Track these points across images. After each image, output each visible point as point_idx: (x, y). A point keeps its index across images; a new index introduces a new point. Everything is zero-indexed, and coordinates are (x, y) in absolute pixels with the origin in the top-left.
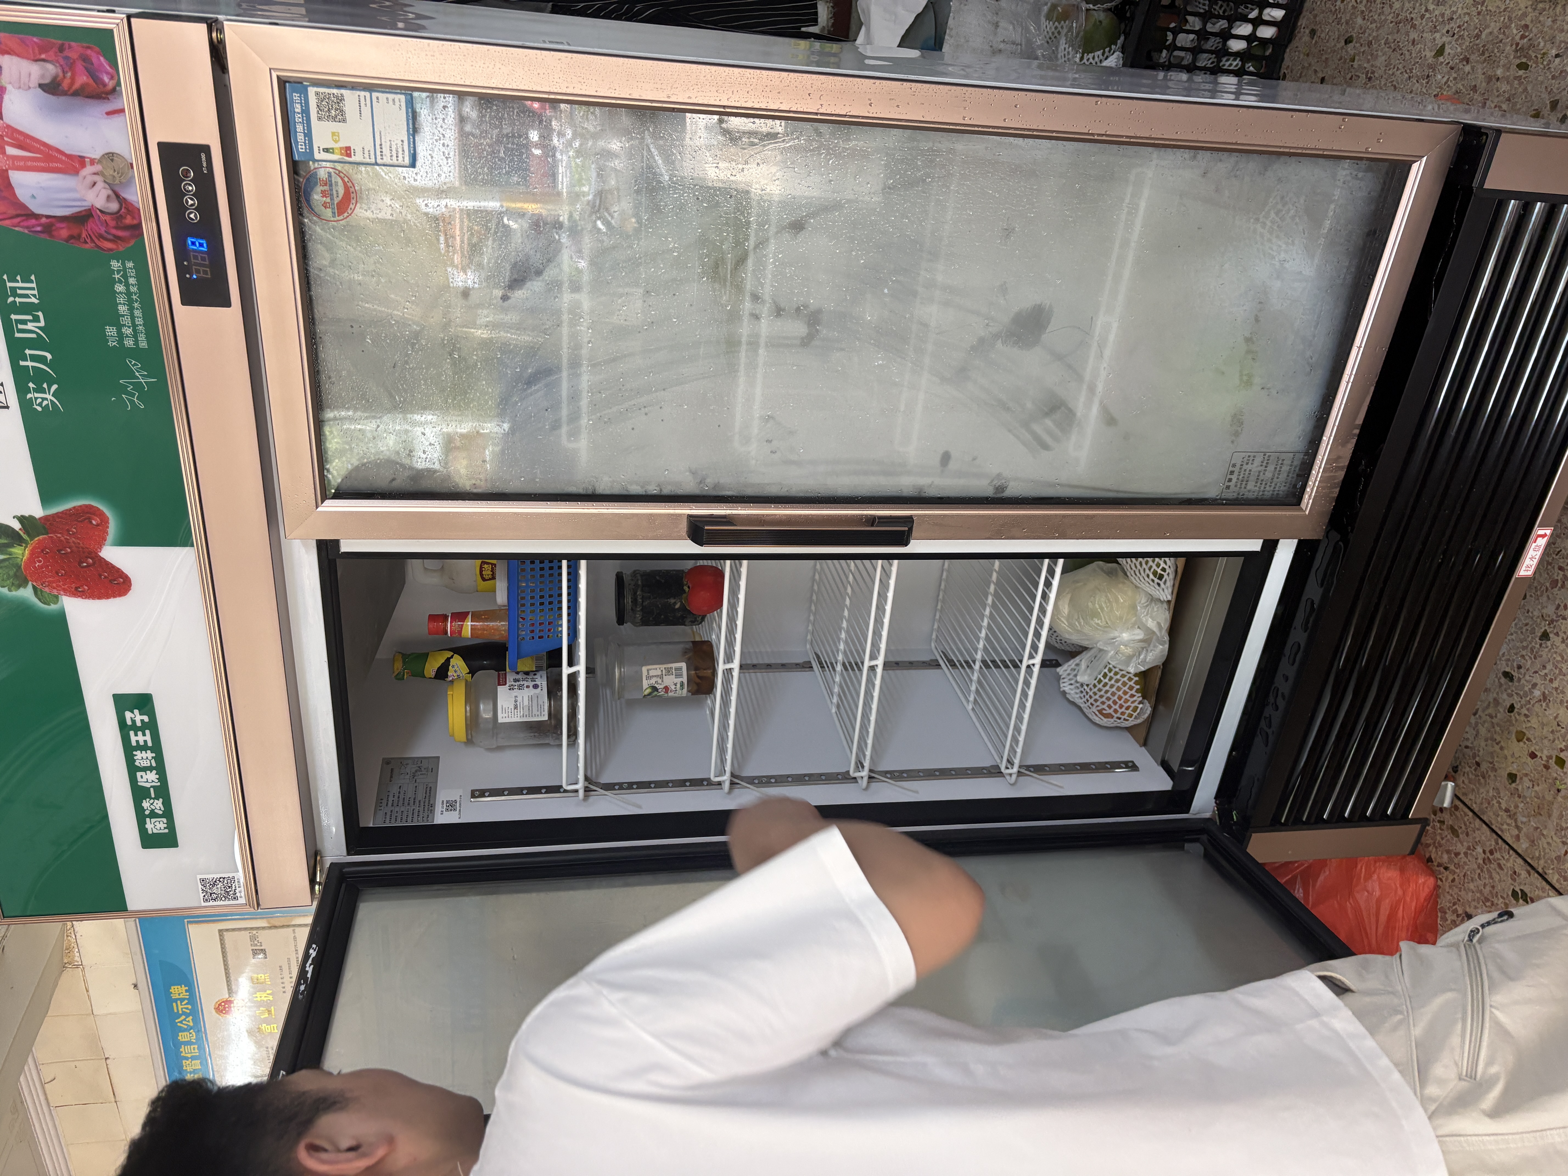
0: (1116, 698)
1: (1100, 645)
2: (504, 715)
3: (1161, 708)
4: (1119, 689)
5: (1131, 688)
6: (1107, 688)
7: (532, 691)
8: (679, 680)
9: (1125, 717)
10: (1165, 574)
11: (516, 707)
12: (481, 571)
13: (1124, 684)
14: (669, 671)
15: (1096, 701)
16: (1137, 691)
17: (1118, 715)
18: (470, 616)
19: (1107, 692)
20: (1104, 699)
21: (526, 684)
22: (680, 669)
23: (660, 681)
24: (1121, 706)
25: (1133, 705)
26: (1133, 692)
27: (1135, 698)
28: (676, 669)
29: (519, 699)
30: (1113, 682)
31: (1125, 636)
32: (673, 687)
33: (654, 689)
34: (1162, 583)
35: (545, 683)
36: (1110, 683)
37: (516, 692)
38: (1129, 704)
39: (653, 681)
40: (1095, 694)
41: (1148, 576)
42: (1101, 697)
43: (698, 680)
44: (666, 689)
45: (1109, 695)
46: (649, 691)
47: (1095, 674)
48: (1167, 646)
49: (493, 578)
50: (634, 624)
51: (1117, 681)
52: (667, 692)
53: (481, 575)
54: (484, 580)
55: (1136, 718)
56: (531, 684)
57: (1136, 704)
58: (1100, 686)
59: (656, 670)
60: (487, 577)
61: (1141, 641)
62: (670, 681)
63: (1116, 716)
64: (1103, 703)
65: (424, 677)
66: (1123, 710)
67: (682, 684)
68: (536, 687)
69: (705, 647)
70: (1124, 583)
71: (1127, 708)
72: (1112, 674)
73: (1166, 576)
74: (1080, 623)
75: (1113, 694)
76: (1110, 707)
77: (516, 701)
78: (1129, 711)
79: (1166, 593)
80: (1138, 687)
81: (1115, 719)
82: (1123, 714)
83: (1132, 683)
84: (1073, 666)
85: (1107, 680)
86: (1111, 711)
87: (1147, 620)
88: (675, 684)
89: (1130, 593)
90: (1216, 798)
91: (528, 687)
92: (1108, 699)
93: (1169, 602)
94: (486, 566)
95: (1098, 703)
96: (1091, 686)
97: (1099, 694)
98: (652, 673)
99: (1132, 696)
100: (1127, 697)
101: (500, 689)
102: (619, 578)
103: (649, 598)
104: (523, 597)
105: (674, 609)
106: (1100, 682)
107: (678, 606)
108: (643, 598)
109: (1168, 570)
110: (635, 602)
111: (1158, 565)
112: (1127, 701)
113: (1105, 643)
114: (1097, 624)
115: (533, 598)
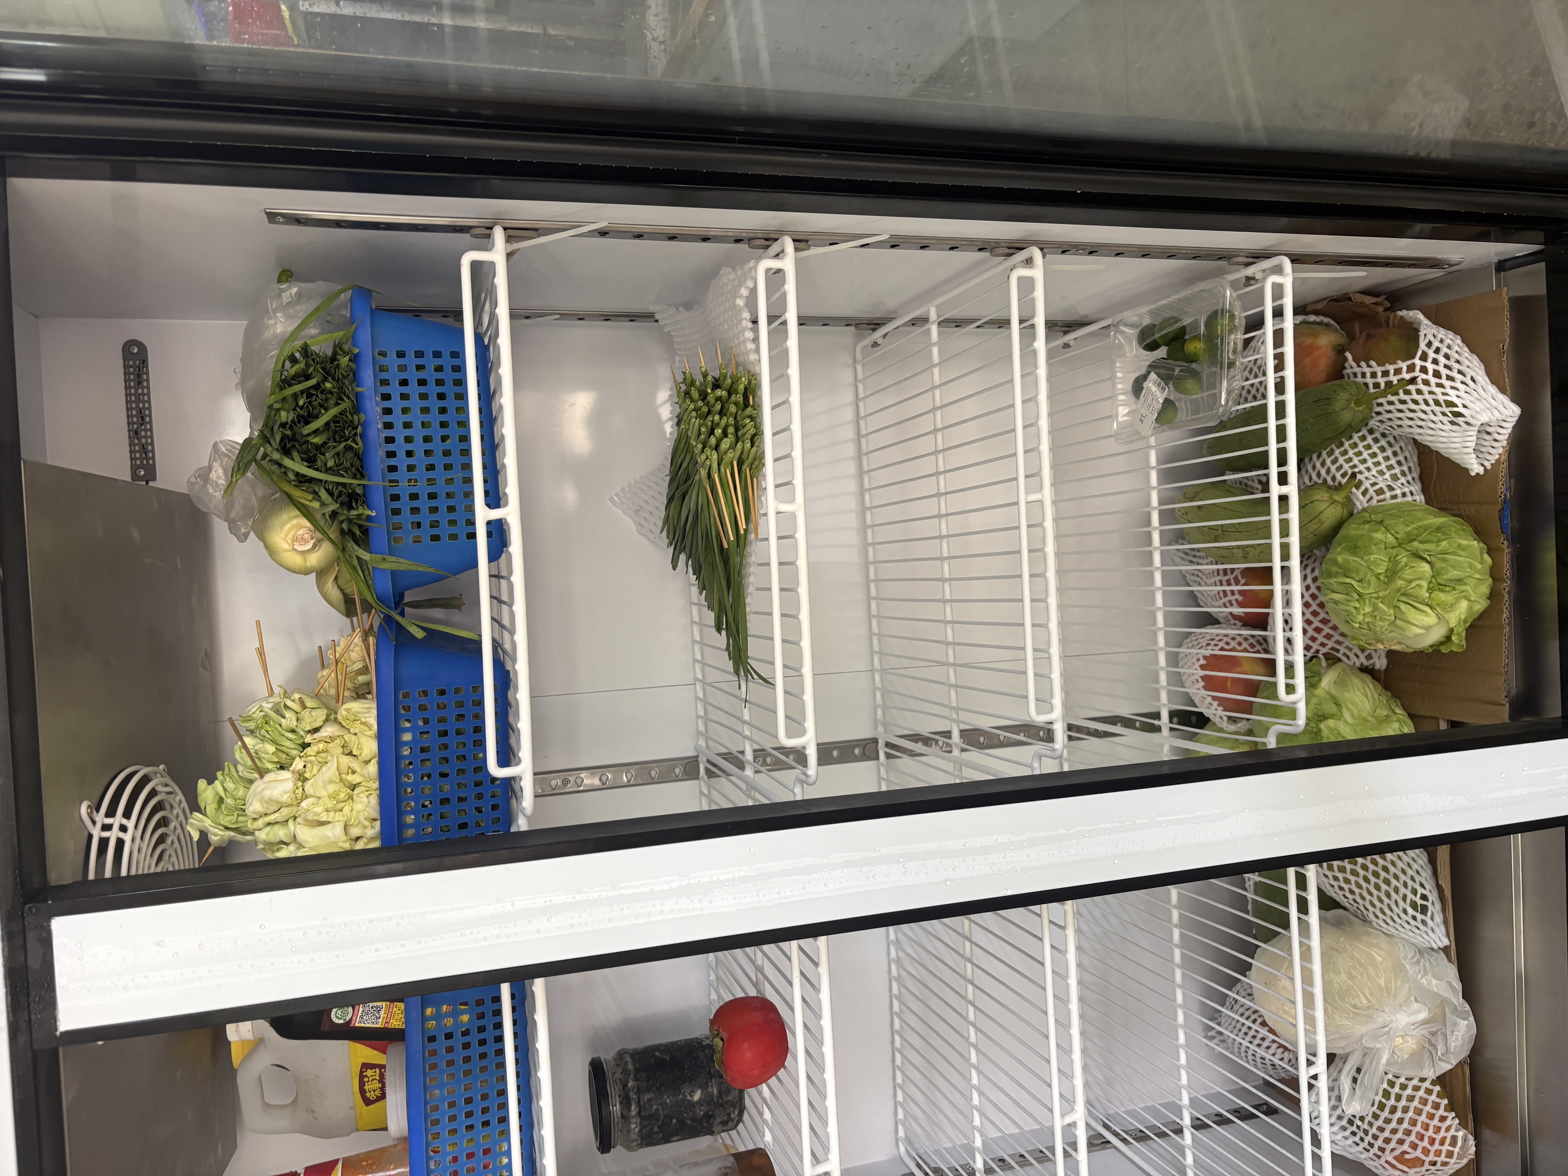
0: (1418, 1128)
4: (1417, 1112)
9: (1442, 1158)
12: (362, 1084)
16: (1447, 1109)
25: (1448, 1136)
31: (1400, 1020)
34: (1427, 920)
36: (1399, 1105)
41: (1404, 911)
42: (1394, 1131)
49: (383, 1096)
50: (629, 1147)
53: (363, 1092)
54: (368, 1102)
55: (1460, 1157)
57: (1452, 1132)
60: (371, 1095)
64: (1401, 1142)
66: (1436, 1146)
69: (756, 1160)
71: (1442, 1143)
73: (1430, 908)
76: (1414, 1146)
79: (1438, 935)
80: (1445, 1101)
83: (1433, 1097)
85: (1392, 1102)
86: (1418, 1153)
89: (1384, 945)
93: (1446, 950)
94: (369, 1073)
95: (1393, 1144)
96: (1369, 1118)
97: (1388, 1128)
99: (1443, 1119)
102: (597, 1069)
103: (649, 1091)
104: (435, 1108)
105: (692, 1105)
106: (1382, 1107)
107: (697, 1096)
108: (639, 1091)
109: (1430, 898)
110: (626, 1102)
111: (1414, 892)
112: (1438, 1130)
113: (1375, 1036)
114: (1355, 1006)
115: (452, 1105)
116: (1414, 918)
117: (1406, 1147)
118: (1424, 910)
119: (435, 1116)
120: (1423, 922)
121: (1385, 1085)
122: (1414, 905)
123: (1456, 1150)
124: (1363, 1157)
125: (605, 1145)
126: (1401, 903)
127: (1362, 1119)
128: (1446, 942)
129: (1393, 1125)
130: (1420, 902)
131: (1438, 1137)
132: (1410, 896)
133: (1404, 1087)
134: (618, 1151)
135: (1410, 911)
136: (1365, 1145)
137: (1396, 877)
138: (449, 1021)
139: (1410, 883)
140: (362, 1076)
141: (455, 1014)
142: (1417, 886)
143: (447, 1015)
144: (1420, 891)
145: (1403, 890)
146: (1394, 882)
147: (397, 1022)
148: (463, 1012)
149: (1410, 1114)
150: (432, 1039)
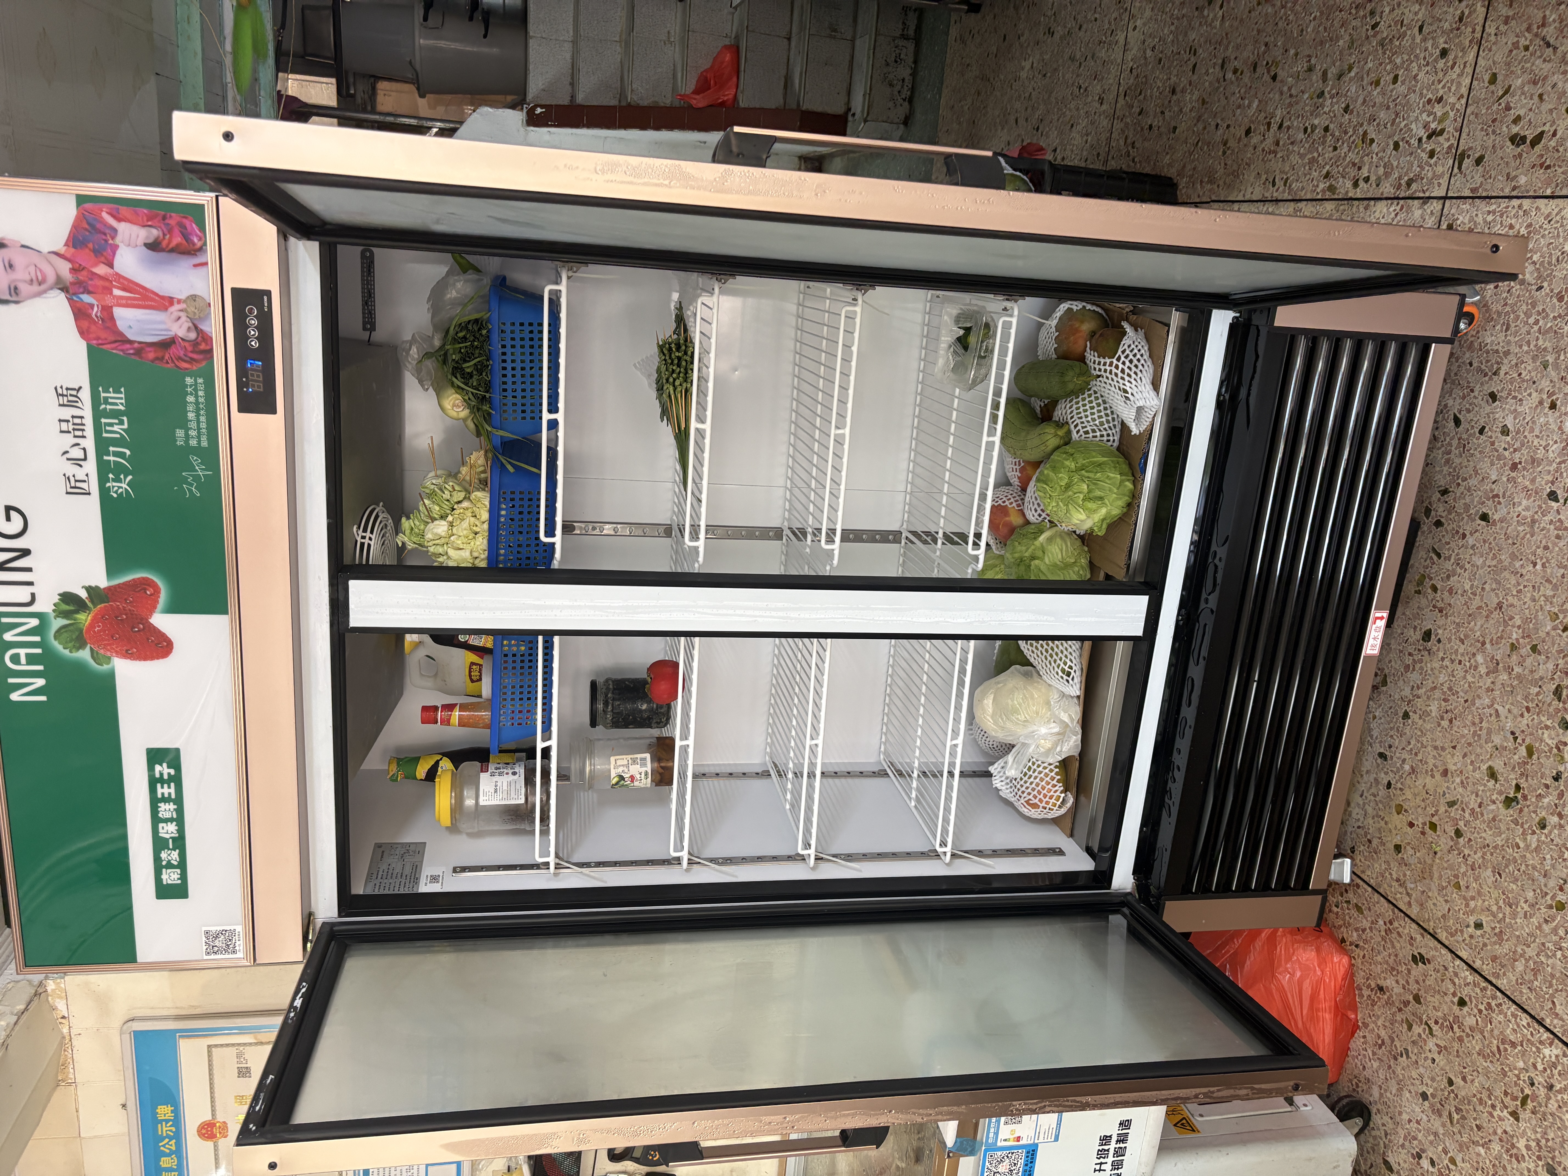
0: (1039, 788)
1: (1022, 740)
2: (485, 798)
3: (1082, 799)
4: (1042, 780)
5: (1053, 779)
6: (1032, 780)
7: (511, 777)
8: (643, 770)
9: (1050, 806)
10: (1072, 672)
11: (496, 791)
12: (470, 672)
13: (1046, 775)
14: (634, 761)
15: (1023, 792)
16: (1058, 781)
17: (1043, 804)
18: (458, 707)
19: (1031, 783)
20: (1029, 790)
21: (506, 771)
22: (645, 759)
23: (626, 770)
24: (1045, 796)
25: (1056, 794)
26: (1055, 782)
27: (1057, 788)
28: (641, 759)
29: (499, 784)
30: (1036, 774)
31: (1043, 730)
32: (638, 776)
33: (622, 778)
34: (1070, 679)
35: (522, 771)
36: (1034, 775)
37: (497, 778)
38: (1052, 793)
39: (620, 769)
40: (1022, 786)
41: (1057, 673)
42: (1027, 788)
43: (661, 770)
44: (632, 778)
45: (1033, 785)
46: (616, 779)
47: (1021, 767)
48: (1080, 736)
49: (480, 680)
50: (605, 727)
51: (1040, 773)
52: (632, 781)
53: (470, 676)
54: (472, 681)
55: (1060, 807)
56: (510, 771)
57: (1058, 793)
58: (1026, 778)
59: (623, 760)
60: (474, 678)
61: (1058, 734)
62: (635, 770)
63: (1041, 805)
64: (1029, 794)
65: (415, 778)
66: (1047, 799)
67: (646, 774)
68: (514, 774)
69: (667, 741)
70: (1038, 682)
71: (1051, 798)
72: (1035, 767)
73: (1073, 673)
74: (1002, 719)
75: (1037, 785)
76: (1035, 797)
77: (496, 786)
78: (1053, 800)
79: (1075, 689)
80: (1059, 777)
81: (1041, 809)
82: (1047, 803)
83: (1053, 774)
84: (1002, 764)
85: (1031, 773)
86: (1036, 801)
87: (1059, 713)
88: (640, 774)
89: (1043, 690)
90: (1133, 874)
91: (507, 774)
92: (1033, 790)
93: (1078, 697)
94: (474, 667)
95: (1025, 794)
96: (1018, 780)
97: (1025, 786)
98: (619, 763)
99: (1054, 786)
100: (1050, 786)
101: (482, 775)
102: (593, 685)
103: (619, 700)
104: (505, 687)
105: (641, 711)
106: (1025, 775)
107: (644, 707)
108: (614, 699)
109: (1074, 668)
110: (606, 704)
111: (1065, 663)
112: (1050, 791)
113: (1026, 737)
114: (1018, 719)
115: (513, 687)
116: (1062, 678)
117: (1031, 797)
118: (1069, 674)
119: (504, 690)
120: (1068, 681)
121: (1030, 764)
122: (1063, 671)
123: (1059, 803)
124: (1012, 800)
125: (593, 724)
126: (1056, 669)
127: (1016, 779)
128: (1078, 693)
129: (1028, 784)
130: (1066, 668)
131: (1049, 795)
132: (1062, 665)
133: (1039, 766)
134: (600, 728)
135: (1060, 673)
136: (1014, 793)
137: (1057, 654)
138: (515, 649)
139: (1064, 658)
140: (470, 668)
141: (518, 646)
142: (1068, 661)
143: (514, 645)
144: (1069, 663)
145: (1058, 661)
146: (1055, 657)
147: (489, 645)
148: (522, 645)
149: (1037, 780)
150: (506, 655)
